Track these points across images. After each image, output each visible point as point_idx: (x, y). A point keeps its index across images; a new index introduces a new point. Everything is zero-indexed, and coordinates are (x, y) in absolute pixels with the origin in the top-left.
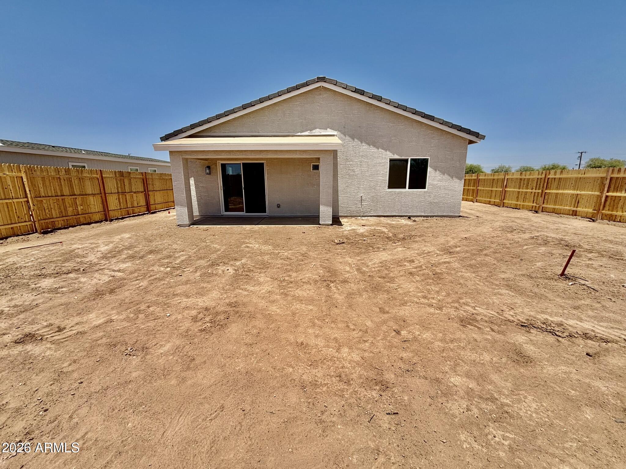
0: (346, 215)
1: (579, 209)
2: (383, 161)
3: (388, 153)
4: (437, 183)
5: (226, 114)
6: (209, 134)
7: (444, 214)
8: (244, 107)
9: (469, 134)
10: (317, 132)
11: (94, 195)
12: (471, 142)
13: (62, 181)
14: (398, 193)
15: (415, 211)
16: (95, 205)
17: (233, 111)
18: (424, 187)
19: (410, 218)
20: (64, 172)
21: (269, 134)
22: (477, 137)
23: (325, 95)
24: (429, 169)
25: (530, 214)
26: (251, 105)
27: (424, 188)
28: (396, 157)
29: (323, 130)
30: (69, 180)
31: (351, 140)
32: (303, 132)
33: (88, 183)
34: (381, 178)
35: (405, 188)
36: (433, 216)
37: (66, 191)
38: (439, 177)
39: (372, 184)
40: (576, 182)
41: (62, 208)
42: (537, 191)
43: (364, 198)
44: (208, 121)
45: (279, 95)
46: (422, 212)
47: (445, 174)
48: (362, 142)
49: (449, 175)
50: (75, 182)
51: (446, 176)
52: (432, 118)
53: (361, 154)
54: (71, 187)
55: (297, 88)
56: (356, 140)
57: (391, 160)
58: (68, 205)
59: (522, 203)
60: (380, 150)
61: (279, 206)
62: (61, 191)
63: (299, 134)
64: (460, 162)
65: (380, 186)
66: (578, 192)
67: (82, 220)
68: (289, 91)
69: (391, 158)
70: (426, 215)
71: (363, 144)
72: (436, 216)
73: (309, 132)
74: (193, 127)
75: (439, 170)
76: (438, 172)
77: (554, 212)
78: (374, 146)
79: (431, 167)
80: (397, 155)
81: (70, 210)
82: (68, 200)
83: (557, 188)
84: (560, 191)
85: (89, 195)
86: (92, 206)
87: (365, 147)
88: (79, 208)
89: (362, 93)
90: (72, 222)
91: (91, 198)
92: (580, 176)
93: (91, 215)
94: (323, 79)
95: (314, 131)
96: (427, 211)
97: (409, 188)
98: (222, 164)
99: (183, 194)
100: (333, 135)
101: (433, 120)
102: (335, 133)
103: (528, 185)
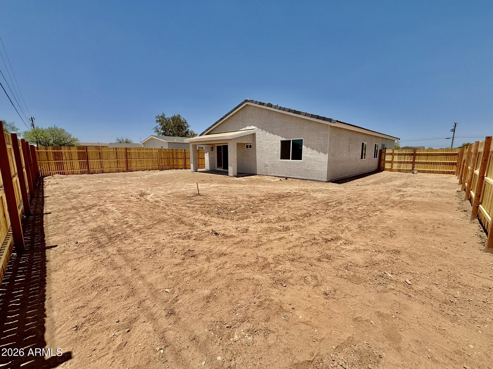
0: (260, 174)
2: (277, 142)
3: (279, 137)
4: (309, 156)
6: (212, 133)
7: (315, 179)
9: (324, 120)
11: (181, 158)
13: (170, 154)
14: (286, 163)
15: (295, 175)
16: (181, 162)
20: (171, 150)
21: (229, 131)
22: (330, 122)
23: (250, 109)
24: (303, 147)
27: (301, 160)
29: (250, 127)
30: (173, 153)
31: (261, 131)
32: (242, 128)
33: (180, 154)
34: (276, 152)
35: (289, 159)
36: (307, 180)
37: (171, 157)
38: (310, 152)
39: (272, 156)
41: (169, 163)
43: (268, 164)
46: (300, 176)
47: (314, 150)
48: (266, 132)
49: (317, 150)
50: (175, 153)
51: (315, 152)
52: (299, 113)
53: (266, 138)
54: (173, 155)
56: (264, 131)
58: (171, 162)
60: (275, 135)
62: (169, 156)
63: (241, 130)
64: (324, 141)
65: (276, 158)
67: (175, 167)
69: (281, 140)
70: (302, 178)
71: (267, 133)
72: (309, 180)
73: (244, 128)
74: (207, 130)
75: (309, 147)
76: (309, 148)
78: (272, 133)
79: (304, 145)
80: (284, 138)
81: (171, 163)
82: (171, 160)
85: (179, 158)
86: (180, 163)
87: (268, 134)
88: (175, 163)
90: (171, 168)
91: (180, 160)
93: (179, 166)
95: (246, 128)
96: (303, 175)
97: (292, 159)
98: (217, 146)
100: (254, 129)
101: (300, 114)
102: (255, 127)
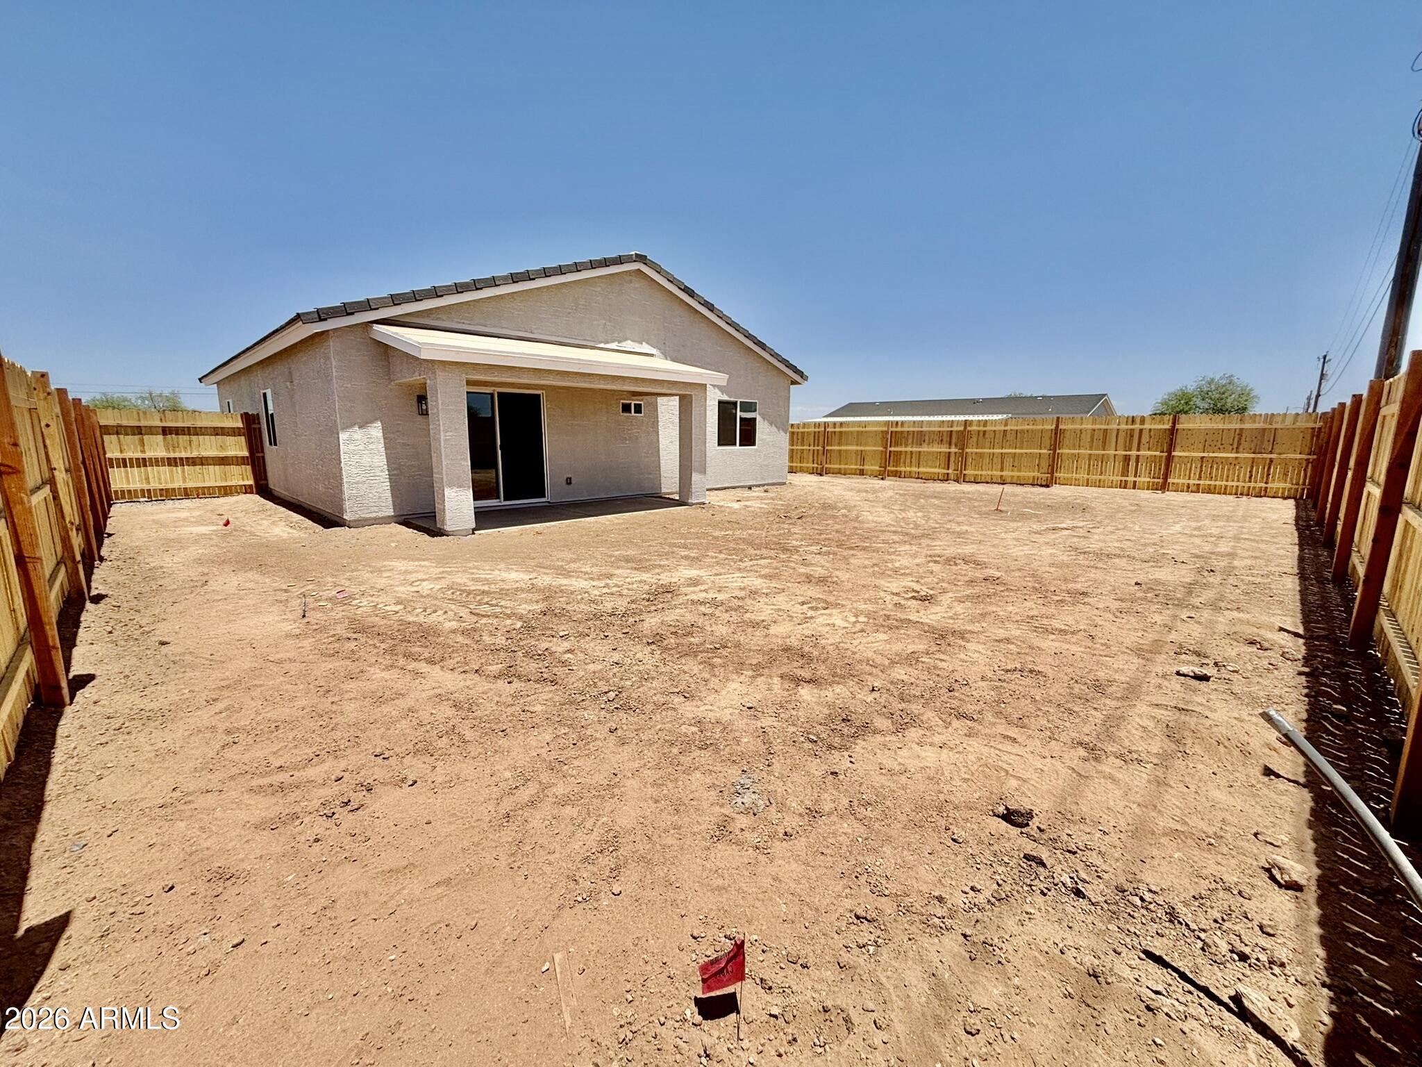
1: (865, 467)
2: (711, 403)
3: (718, 391)
4: (766, 438)
5: (476, 285)
6: (428, 322)
7: (774, 481)
8: (515, 278)
9: (791, 370)
10: (628, 345)
12: (794, 382)
14: (729, 453)
15: (746, 479)
17: (493, 282)
18: (754, 444)
19: (750, 488)
21: (551, 339)
22: (802, 377)
23: (638, 284)
24: (758, 418)
25: (814, 478)
26: (527, 276)
28: (725, 398)
29: (636, 344)
32: (607, 343)
34: (713, 430)
35: (736, 444)
38: (768, 430)
40: (858, 435)
42: (816, 448)
44: (435, 293)
45: (577, 268)
46: (753, 479)
47: (773, 425)
49: (776, 427)
51: (774, 429)
55: (606, 263)
57: (720, 402)
59: (799, 465)
61: (569, 481)
63: (602, 345)
64: (784, 409)
65: (710, 442)
66: (862, 448)
68: (593, 265)
69: (719, 399)
70: (758, 483)
73: (617, 343)
75: (767, 420)
76: (766, 422)
77: (839, 472)
79: (759, 415)
80: (726, 394)
83: (839, 444)
84: (843, 448)
89: (691, 293)
92: (861, 429)
94: (641, 258)
95: (624, 344)
96: (758, 477)
97: (740, 445)
99: (465, 460)
100: (652, 355)
101: (765, 350)
102: (653, 351)
103: (803, 441)
